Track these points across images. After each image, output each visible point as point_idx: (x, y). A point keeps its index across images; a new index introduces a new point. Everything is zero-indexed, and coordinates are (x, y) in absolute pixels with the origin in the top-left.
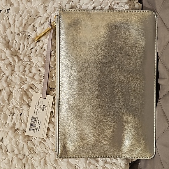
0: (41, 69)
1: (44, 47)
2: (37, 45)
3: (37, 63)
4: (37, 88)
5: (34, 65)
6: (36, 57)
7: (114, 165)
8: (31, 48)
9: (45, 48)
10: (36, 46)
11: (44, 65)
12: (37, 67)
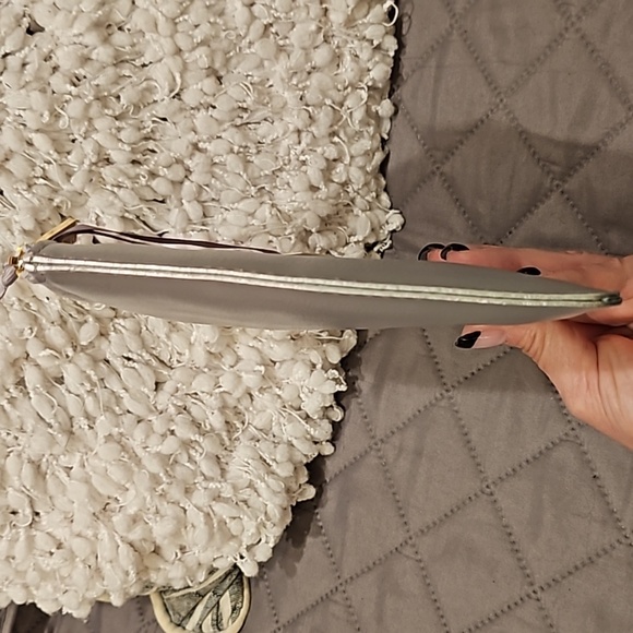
0: (37, 139)
1: (54, 58)
2: (32, 46)
3: (22, 113)
4: (14, 207)
5: (9, 119)
6: (23, 91)
7: (245, 507)
8: (8, 51)
9: (60, 63)
10: (27, 49)
11: (48, 125)
12: (22, 127)
